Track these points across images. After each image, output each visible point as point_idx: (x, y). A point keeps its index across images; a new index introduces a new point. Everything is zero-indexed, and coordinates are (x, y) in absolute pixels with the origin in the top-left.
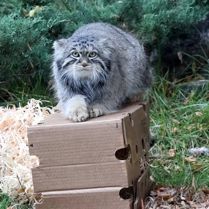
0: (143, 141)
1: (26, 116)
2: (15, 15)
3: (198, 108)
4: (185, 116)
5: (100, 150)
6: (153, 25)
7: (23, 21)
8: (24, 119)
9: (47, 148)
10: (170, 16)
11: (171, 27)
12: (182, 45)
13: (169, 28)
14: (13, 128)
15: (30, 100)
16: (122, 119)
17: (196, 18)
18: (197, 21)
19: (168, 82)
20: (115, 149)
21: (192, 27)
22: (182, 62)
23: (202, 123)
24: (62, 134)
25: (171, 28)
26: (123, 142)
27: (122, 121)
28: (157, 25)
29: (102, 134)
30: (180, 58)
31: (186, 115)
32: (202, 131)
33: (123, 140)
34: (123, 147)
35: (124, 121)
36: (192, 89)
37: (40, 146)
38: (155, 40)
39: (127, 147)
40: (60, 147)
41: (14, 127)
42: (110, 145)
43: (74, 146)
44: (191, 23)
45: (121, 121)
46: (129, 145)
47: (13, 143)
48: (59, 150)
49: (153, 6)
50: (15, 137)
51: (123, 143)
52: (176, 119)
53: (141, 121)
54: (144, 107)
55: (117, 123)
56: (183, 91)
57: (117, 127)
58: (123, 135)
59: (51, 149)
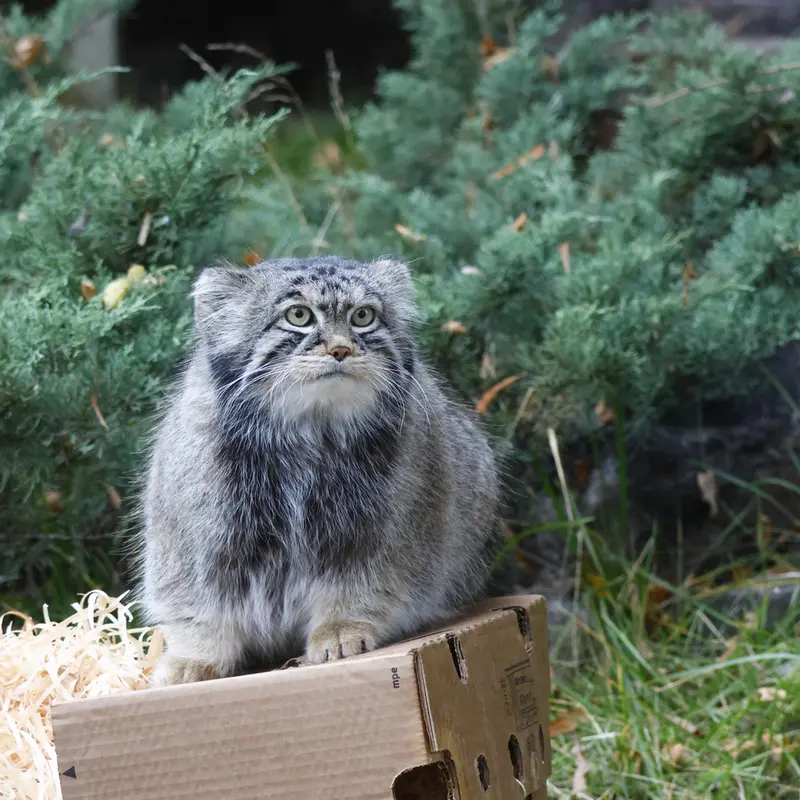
0: (513, 746)
1: (65, 656)
2: (44, 292)
3: (770, 676)
4: (719, 705)
5: (334, 777)
6: (591, 352)
7: (75, 313)
8: (58, 666)
9: (131, 778)
10: (662, 319)
11: (672, 368)
12: (714, 447)
13: (662, 374)
14: (18, 703)
15: (85, 596)
16: (413, 651)
17: (769, 334)
18: (772, 343)
19: (657, 582)
20: (392, 770)
21: (751, 369)
22: (714, 509)
23: (782, 730)
24: (187, 722)
25: (669, 375)
26: (423, 740)
27: (416, 659)
28: (611, 351)
29: (339, 715)
30: (709, 495)
31: (724, 702)
32: (783, 755)
33: (422, 734)
34: (422, 760)
35: (420, 661)
36: (750, 608)
37: (104, 772)
38: (609, 423)
39: (442, 763)
40: (178, 774)
41: (21, 696)
42: (371, 755)
43: (232, 765)
44: (747, 353)
45: (411, 658)
46: (446, 754)
47: (14, 757)
48: (176, 786)
49: (593, 280)
50: (22, 736)
51: (420, 746)
52: (681, 715)
53: (507, 670)
54: (520, 620)
55: (394, 670)
56: (715, 614)
57: (396, 685)
58: (419, 715)
59: (144, 785)
